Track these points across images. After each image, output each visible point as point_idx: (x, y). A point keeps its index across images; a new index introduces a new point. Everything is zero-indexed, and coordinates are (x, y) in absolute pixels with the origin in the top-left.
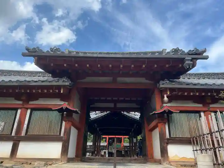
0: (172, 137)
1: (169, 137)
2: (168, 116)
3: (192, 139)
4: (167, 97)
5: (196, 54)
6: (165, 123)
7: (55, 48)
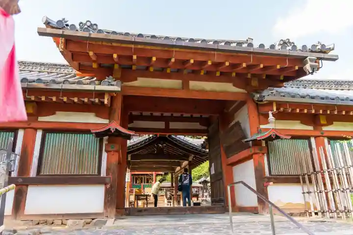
0: (272, 174)
1: (268, 176)
2: (266, 143)
3: (301, 177)
4: (274, 115)
5: (321, 52)
6: (263, 154)
7: (88, 24)
